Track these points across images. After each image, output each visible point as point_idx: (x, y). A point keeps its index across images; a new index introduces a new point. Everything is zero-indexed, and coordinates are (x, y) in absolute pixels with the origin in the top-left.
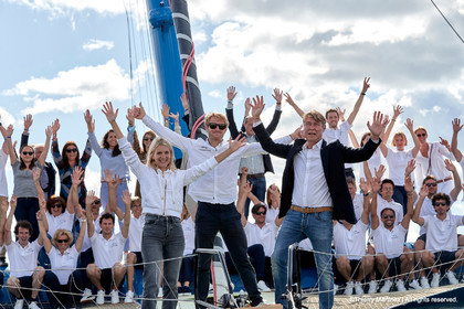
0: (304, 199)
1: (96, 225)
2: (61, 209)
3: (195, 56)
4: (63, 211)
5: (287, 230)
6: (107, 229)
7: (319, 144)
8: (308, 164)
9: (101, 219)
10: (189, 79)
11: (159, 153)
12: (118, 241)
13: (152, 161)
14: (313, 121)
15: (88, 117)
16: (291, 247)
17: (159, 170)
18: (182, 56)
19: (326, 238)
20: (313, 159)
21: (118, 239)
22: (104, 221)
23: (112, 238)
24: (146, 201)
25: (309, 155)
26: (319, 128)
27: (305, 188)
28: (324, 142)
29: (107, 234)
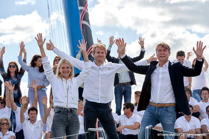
0: (158, 98)
1: (26, 115)
2: (3, 105)
3: (88, 8)
4: (5, 107)
5: (147, 117)
6: (33, 117)
7: (167, 64)
8: (160, 76)
9: (29, 111)
10: (84, 22)
11: (63, 68)
12: (40, 125)
13: (59, 73)
14: (163, 49)
15: (22, 46)
16: (147, 127)
17: (63, 79)
18: (80, 8)
19: (171, 123)
20: (163, 73)
21: (40, 124)
22: (31, 112)
23: (36, 123)
24: (56, 98)
25: (161, 71)
26: (167, 53)
27: (159, 91)
28: (170, 63)
29: (33, 120)
